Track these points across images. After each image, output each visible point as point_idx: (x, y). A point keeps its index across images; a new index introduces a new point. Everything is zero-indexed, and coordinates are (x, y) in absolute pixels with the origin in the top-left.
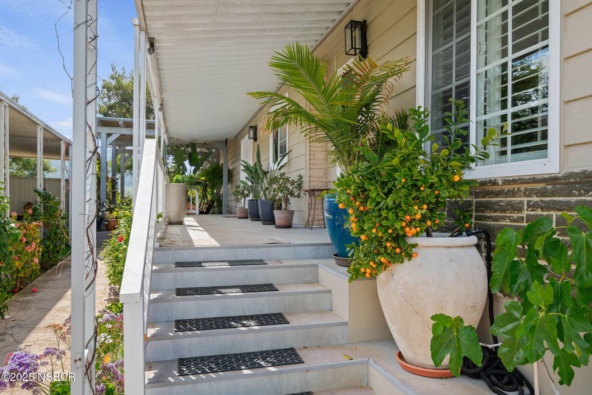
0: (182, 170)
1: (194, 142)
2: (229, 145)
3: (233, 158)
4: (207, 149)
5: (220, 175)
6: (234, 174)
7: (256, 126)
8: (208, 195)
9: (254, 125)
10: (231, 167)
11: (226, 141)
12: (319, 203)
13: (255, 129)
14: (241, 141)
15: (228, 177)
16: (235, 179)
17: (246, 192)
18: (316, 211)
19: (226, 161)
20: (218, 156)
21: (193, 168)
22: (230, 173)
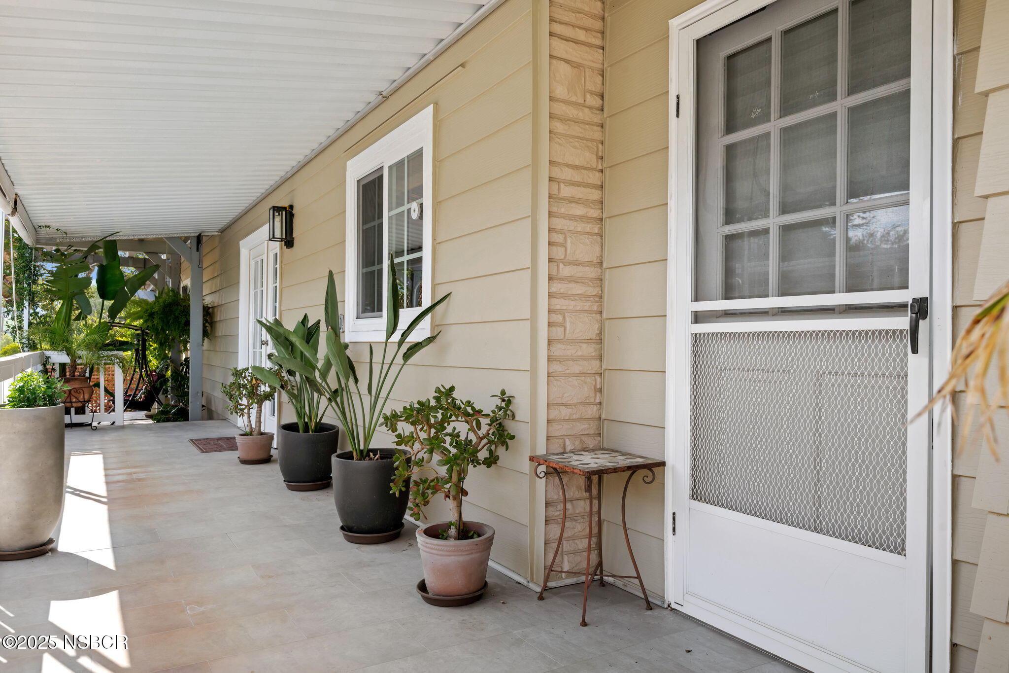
0: (77, 308)
1: (111, 238)
2: (205, 248)
3: (217, 280)
4: (147, 253)
5: (183, 320)
6: (217, 318)
7: (291, 207)
8: (150, 358)
9: (286, 204)
10: (208, 300)
11: (199, 239)
12: (578, 494)
13: (288, 214)
14: (241, 242)
15: (204, 324)
16: (221, 330)
17: (264, 388)
18: (567, 524)
19: (198, 282)
20: (176, 272)
21: (109, 303)
22: (209, 313)
